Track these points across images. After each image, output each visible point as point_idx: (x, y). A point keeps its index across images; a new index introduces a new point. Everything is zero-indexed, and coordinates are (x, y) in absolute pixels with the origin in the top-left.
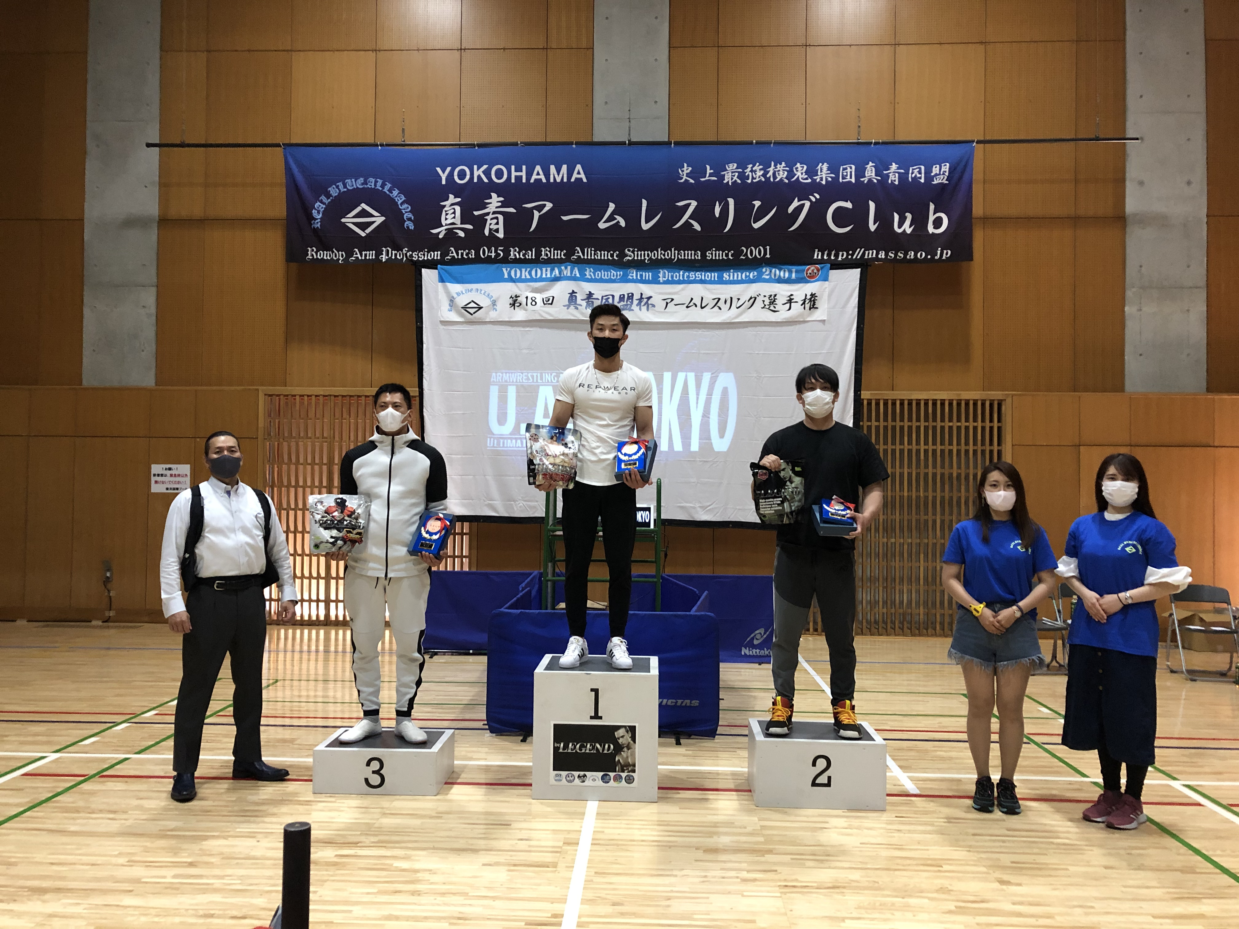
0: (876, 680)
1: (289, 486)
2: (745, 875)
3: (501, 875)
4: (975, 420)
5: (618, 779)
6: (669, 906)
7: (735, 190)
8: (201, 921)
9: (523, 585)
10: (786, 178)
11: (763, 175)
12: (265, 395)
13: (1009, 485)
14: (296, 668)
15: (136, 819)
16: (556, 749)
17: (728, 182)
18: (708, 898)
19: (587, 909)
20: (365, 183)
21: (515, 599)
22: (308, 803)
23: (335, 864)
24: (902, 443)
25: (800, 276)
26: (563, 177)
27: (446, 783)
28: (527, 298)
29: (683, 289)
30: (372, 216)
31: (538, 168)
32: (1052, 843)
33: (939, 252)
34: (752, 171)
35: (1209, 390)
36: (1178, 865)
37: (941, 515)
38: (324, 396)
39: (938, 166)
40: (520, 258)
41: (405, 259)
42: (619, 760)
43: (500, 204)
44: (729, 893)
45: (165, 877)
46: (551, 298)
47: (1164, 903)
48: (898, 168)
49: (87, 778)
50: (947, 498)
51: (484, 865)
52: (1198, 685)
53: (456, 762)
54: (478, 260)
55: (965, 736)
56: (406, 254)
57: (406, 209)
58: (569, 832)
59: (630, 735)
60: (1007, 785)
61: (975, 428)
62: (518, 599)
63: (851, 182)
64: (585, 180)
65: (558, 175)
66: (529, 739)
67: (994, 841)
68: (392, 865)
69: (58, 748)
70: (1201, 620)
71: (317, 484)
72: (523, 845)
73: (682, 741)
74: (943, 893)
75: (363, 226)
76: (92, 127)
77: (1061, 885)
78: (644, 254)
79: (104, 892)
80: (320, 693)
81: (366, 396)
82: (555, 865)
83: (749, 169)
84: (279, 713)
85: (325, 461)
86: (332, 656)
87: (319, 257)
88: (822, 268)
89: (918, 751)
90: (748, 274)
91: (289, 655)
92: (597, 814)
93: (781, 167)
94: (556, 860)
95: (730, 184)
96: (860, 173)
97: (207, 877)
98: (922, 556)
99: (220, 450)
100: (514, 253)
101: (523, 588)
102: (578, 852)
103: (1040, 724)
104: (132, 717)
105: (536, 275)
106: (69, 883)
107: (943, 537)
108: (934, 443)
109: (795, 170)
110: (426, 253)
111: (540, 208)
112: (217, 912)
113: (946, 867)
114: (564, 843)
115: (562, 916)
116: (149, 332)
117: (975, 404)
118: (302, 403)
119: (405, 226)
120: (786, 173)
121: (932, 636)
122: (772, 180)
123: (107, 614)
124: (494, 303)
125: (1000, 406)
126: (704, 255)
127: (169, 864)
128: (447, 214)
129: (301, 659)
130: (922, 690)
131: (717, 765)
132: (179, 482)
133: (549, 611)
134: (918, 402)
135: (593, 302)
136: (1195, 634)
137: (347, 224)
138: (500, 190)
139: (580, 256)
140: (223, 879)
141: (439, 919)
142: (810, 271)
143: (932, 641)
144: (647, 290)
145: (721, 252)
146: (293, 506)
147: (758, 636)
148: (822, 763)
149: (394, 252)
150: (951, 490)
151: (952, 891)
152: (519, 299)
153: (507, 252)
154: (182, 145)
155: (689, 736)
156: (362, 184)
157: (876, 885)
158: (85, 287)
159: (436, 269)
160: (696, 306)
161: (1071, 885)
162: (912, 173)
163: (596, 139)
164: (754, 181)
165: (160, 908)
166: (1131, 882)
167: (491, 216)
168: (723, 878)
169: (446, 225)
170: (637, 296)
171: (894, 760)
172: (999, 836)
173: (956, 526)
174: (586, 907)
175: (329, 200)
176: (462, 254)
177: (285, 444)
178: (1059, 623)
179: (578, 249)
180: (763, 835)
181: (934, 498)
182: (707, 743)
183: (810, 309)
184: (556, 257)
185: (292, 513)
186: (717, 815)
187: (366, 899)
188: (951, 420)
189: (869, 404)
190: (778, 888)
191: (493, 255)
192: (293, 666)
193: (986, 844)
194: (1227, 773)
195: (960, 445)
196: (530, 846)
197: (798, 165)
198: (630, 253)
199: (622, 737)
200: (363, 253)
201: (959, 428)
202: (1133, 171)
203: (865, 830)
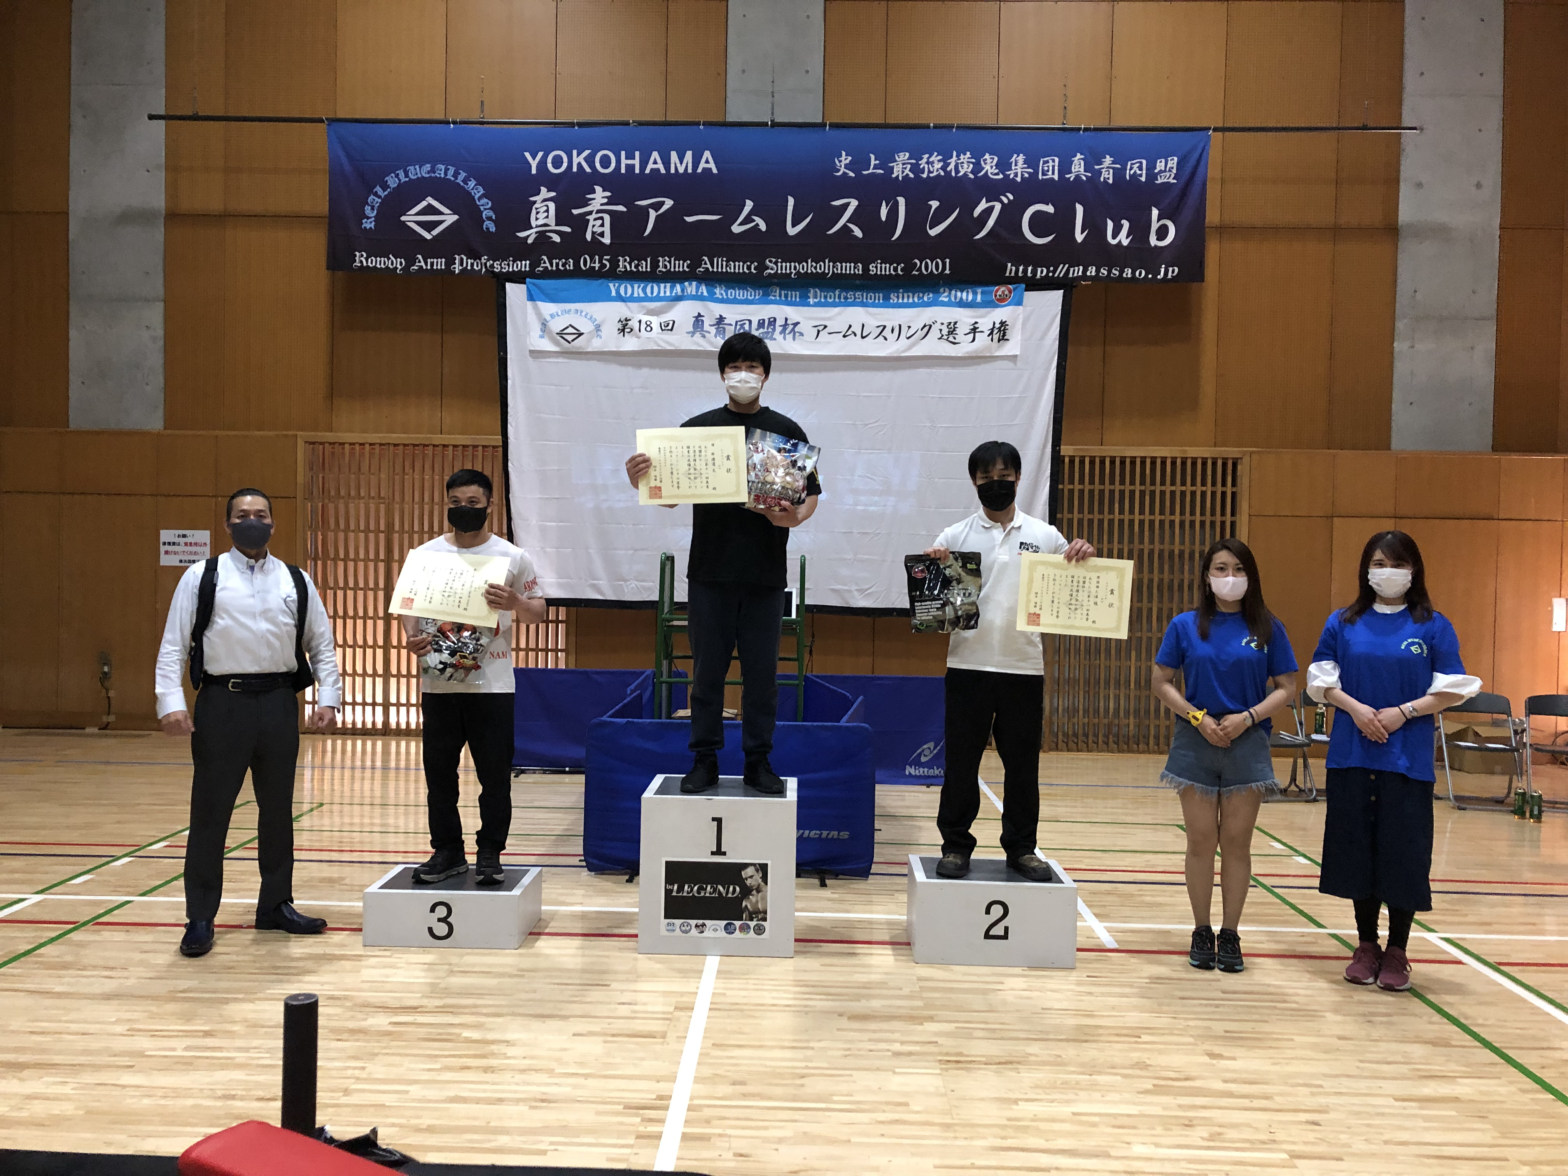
0: (1071, 807)
1: (336, 559)
2: (897, 1047)
3: (593, 1047)
4: (1204, 484)
5: (744, 929)
6: (802, 1085)
7: (905, 187)
8: (219, 1103)
9: (632, 687)
10: (972, 172)
11: (942, 168)
12: (306, 442)
13: (1239, 569)
14: (347, 788)
15: (139, 978)
16: (668, 892)
17: (898, 176)
18: (851, 1075)
19: (702, 1089)
20: (433, 170)
21: (621, 705)
22: (358, 957)
23: (389, 1034)
24: (1112, 511)
25: (988, 298)
26: (687, 166)
27: (531, 934)
28: (640, 321)
29: (839, 314)
30: (441, 213)
31: (655, 155)
32: (1275, 1008)
33: (1163, 270)
34: (928, 163)
35: (1495, 449)
36: (1430, 1036)
37: (1159, 602)
38: (381, 445)
39: (1163, 161)
40: (631, 271)
41: (484, 270)
42: (746, 906)
43: (606, 200)
44: (878, 1069)
45: (174, 1049)
46: (671, 323)
47: (1409, 1082)
48: (1113, 163)
49: (77, 926)
50: (1166, 580)
51: (574, 1035)
52: (1469, 814)
53: (543, 908)
54: (577, 273)
55: (1182, 878)
56: (486, 264)
57: (485, 205)
58: (682, 994)
59: (761, 875)
60: (1230, 937)
61: (1203, 494)
62: (624, 706)
63: (1053, 179)
64: (715, 171)
65: (681, 163)
66: (636, 878)
67: (1206, 1005)
68: (460, 1035)
69: (41, 888)
70: (1476, 734)
71: (372, 556)
72: (624, 1010)
73: (828, 882)
74: (1141, 1069)
75: (429, 226)
76: (77, 93)
77: (1283, 1058)
78: (790, 266)
79: (96, 1068)
80: (377, 821)
81: (434, 446)
82: (664, 1036)
83: (925, 160)
84: (325, 845)
85: (382, 528)
86: (392, 774)
87: (369, 264)
88: (1015, 289)
89: (1119, 896)
90: (921, 295)
91: (337, 772)
92: (718, 971)
93: (966, 157)
94: (664, 1029)
95: (900, 178)
96: (1065, 168)
97: (228, 1049)
98: (1133, 654)
99: (245, 514)
100: (624, 264)
101: (631, 691)
102: (692, 1020)
103: (1271, 862)
104: (136, 850)
105: (652, 293)
106: (55, 1057)
107: (1160, 630)
108: (1152, 512)
109: (982, 163)
110: (511, 263)
111: (657, 206)
112: (240, 1093)
113: (1145, 1038)
114: (676, 1008)
115: (669, 1097)
116: (155, 359)
117: (1204, 464)
118: (352, 454)
119: (484, 227)
120: (971, 166)
121: (1143, 752)
122: (953, 174)
123: (105, 719)
124: (598, 328)
125: (1235, 465)
126: (866, 269)
127: (181, 1034)
128: (537, 213)
129: (353, 777)
130: (1129, 819)
131: (871, 912)
132: (195, 553)
133: (663, 720)
134: (1133, 460)
135: (724, 329)
136: (1468, 752)
137: (408, 224)
138: (606, 182)
139: (707, 269)
140: (248, 1052)
141: (518, 1101)
142: (999, 293)
143: (1143, 758)
144: (792, 313)
145: (888, 265)
146: (341, 585)
147: (927, 752)
148: (997, 911)
149: (469, 261)
150: (1172, 571)
151: (1151, 1066)
152: (629, 323)
153: (615, 264)
154: (195, 118)
155: (836, 875)
156: (429, 172)
157: (1059, 1059)
158: (71, 302)
159: (525, 283)
160: (855, 335)
161: (1296, 1058)
162: (1131, 169)
163: (730, 119)
164: (931, 175)
165: (169, 1088)
166: (1369, 1056)
167: (594, 216)
168: (871, 1051)
169: (537, 226)
170: (780, 322)
171: (1089, 906)
172: (1214, 1000)
173: (1176, 619)
174: (700, 1086)
175: (386, 193)
176: (557, 264)
177: (331, 506)
178: (1300, 738)
179: (706, 258)
180: (922, 998)
181: (1151, 581)
182: (859, 885)
183: (999, 341)
184: (677, 269)
185: (340, 593)
186: (871, 973)
187: (426, 1076)
188: (1173, 483)
189: (1072, 461)
190: (937, 1064)
191: (597, 265)
192: (342, 785)
193: (1195, 1009)
194: (1496, 923)
195: (1185, 514)
196: (635, 1012)
197: (987, 156)
198: (771, 265)
199: (751, 877)
200: (429, 260)
201: (1183, 493)
202: (1408, 169)
203: (1049, 993)
